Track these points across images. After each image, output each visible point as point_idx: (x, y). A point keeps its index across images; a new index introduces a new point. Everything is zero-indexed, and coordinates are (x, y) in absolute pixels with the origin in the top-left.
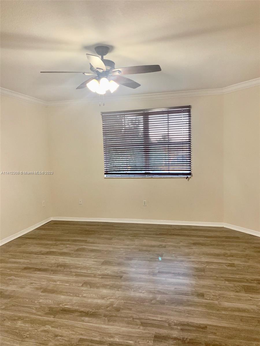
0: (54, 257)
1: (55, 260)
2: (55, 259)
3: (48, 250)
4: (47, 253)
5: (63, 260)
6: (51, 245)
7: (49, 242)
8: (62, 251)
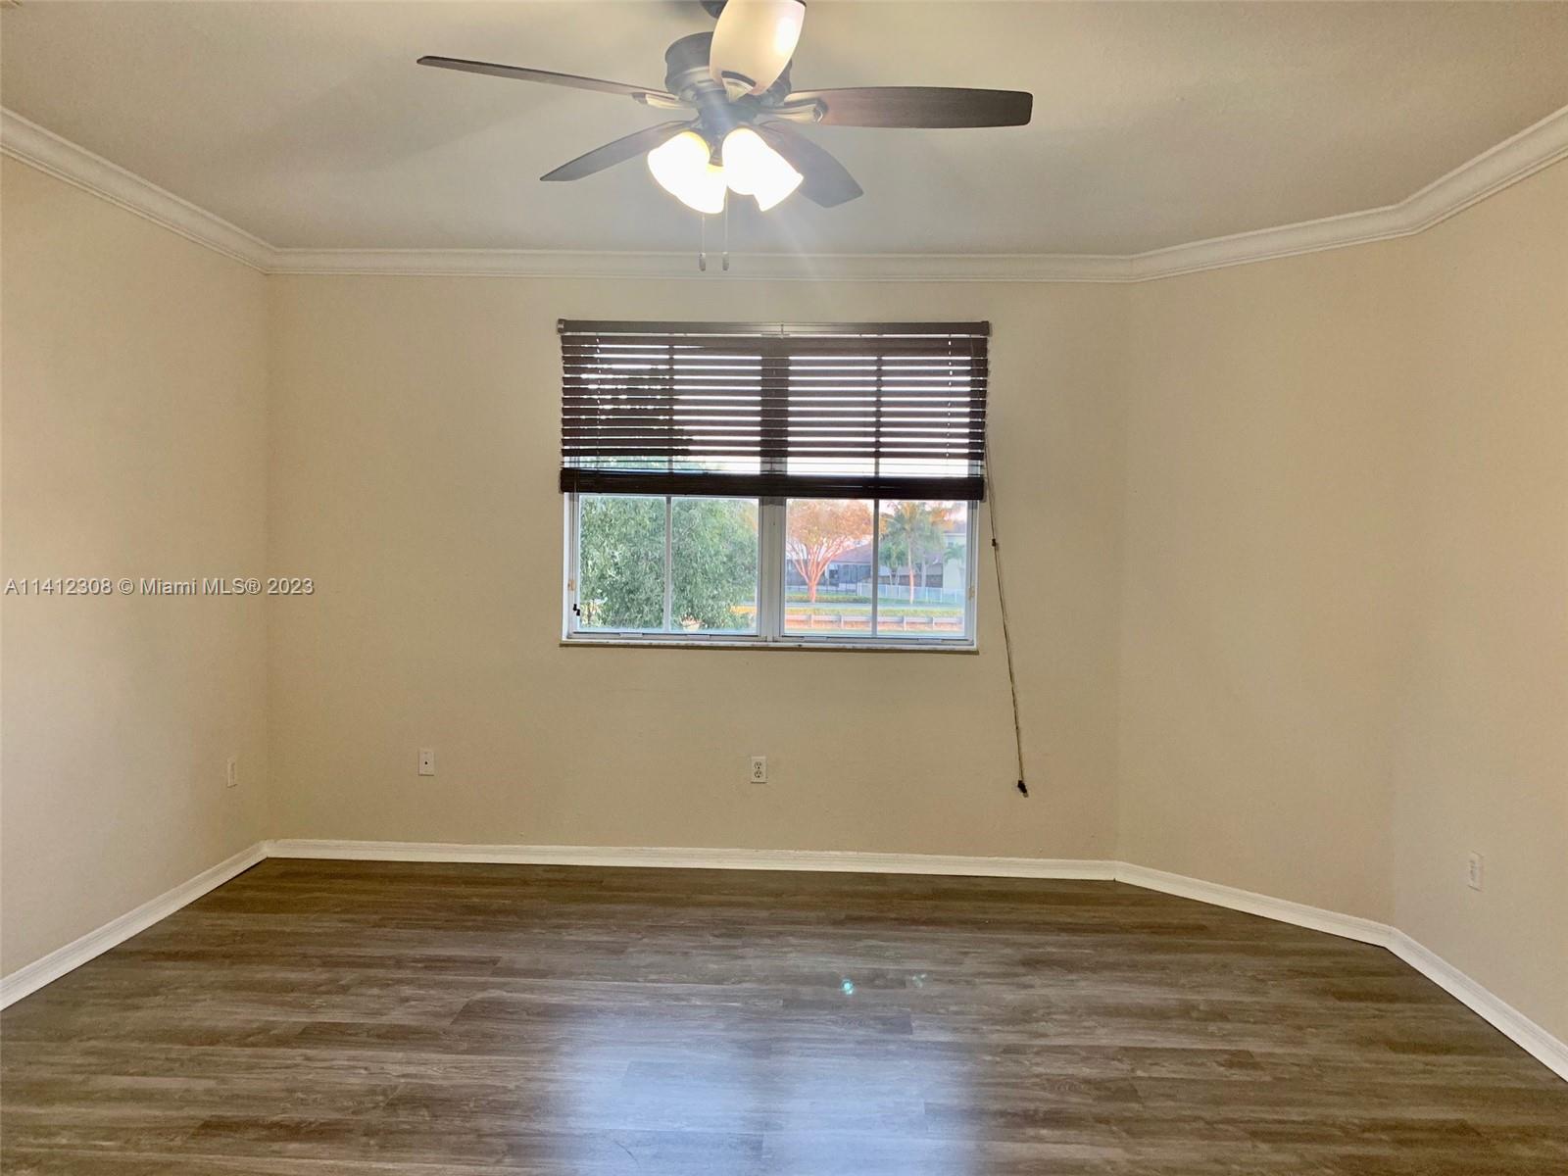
0: (352, 1053)
1: (363, 1071)
2: (361, 1064)
3: (303, 1019)
4: (304, 1032)
5: (412, 1070)
6: (314, 989)
7: (293, 976)
8: (384, 1020)
